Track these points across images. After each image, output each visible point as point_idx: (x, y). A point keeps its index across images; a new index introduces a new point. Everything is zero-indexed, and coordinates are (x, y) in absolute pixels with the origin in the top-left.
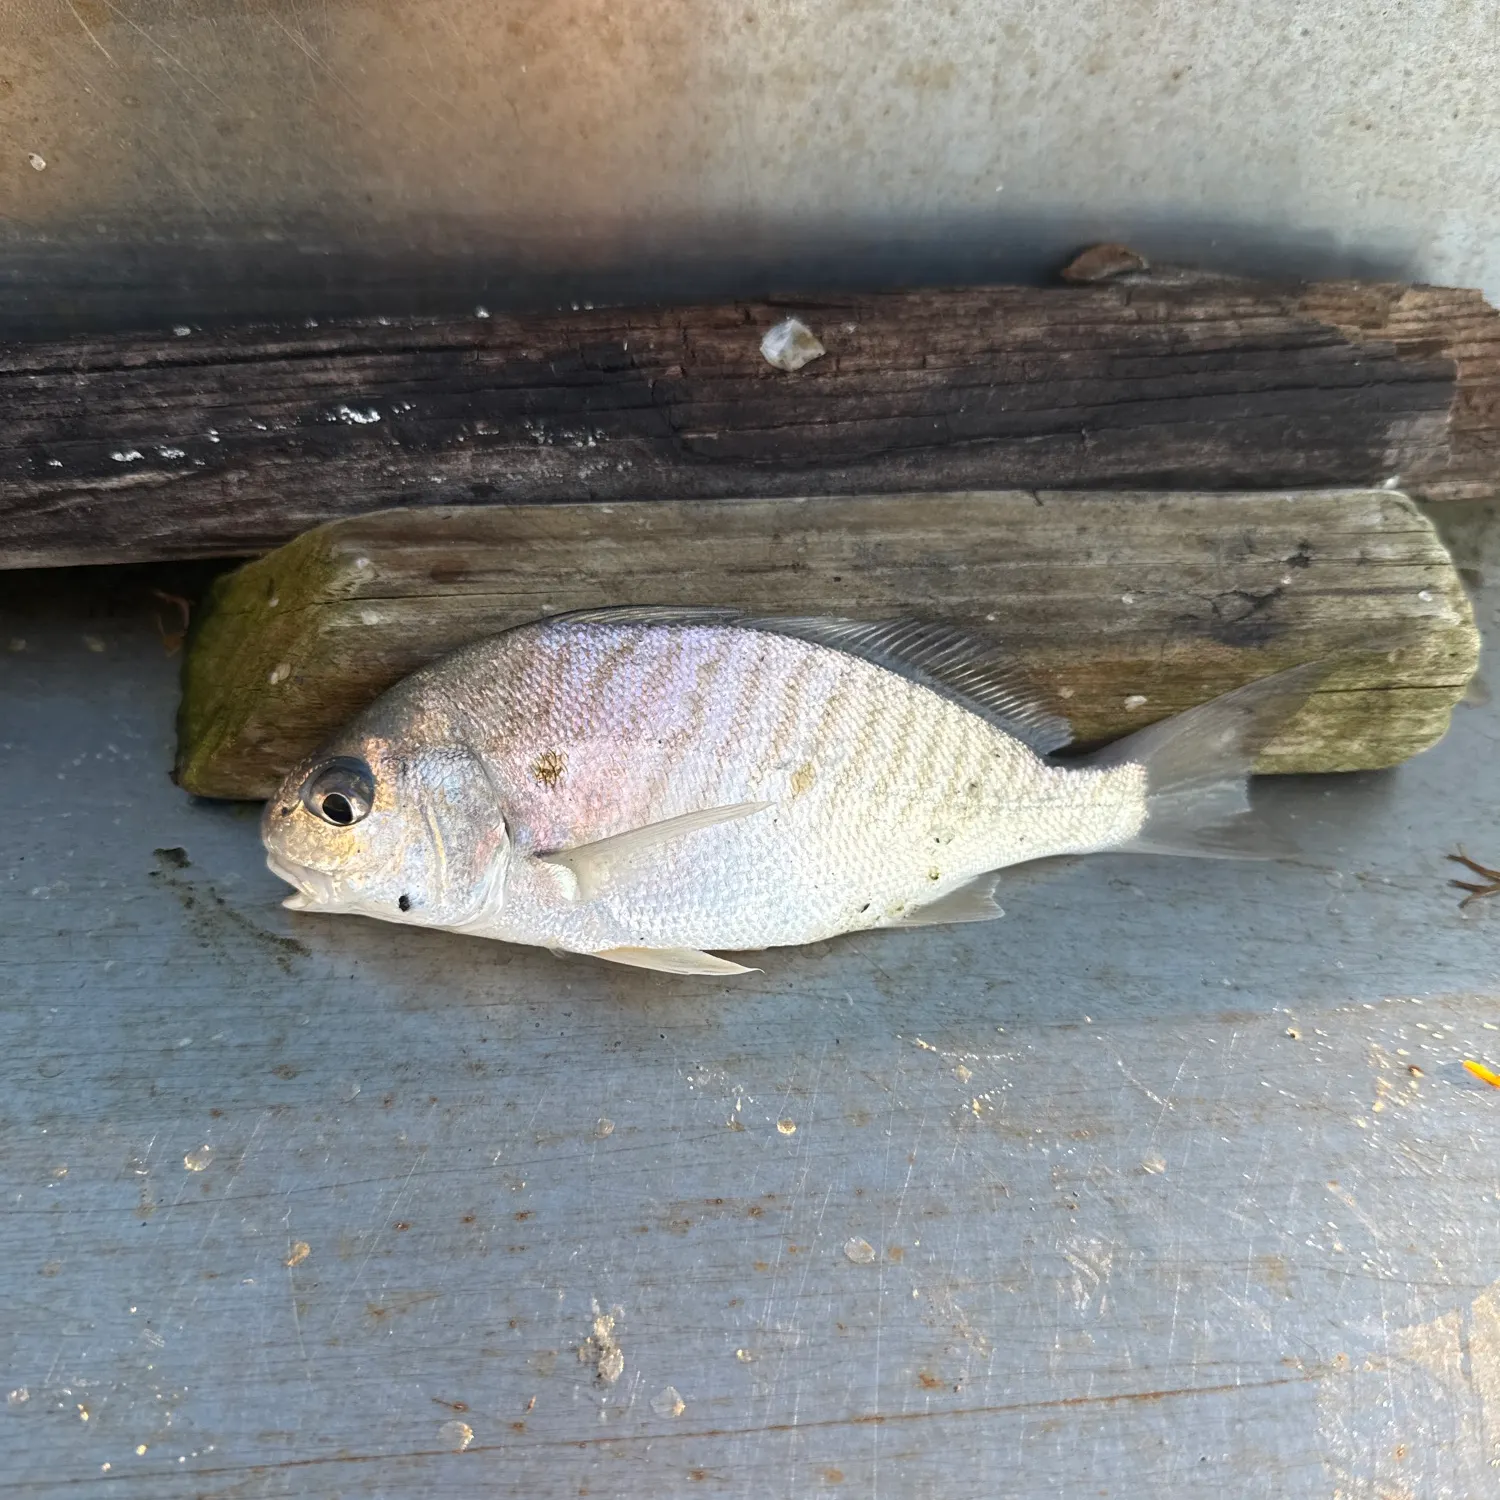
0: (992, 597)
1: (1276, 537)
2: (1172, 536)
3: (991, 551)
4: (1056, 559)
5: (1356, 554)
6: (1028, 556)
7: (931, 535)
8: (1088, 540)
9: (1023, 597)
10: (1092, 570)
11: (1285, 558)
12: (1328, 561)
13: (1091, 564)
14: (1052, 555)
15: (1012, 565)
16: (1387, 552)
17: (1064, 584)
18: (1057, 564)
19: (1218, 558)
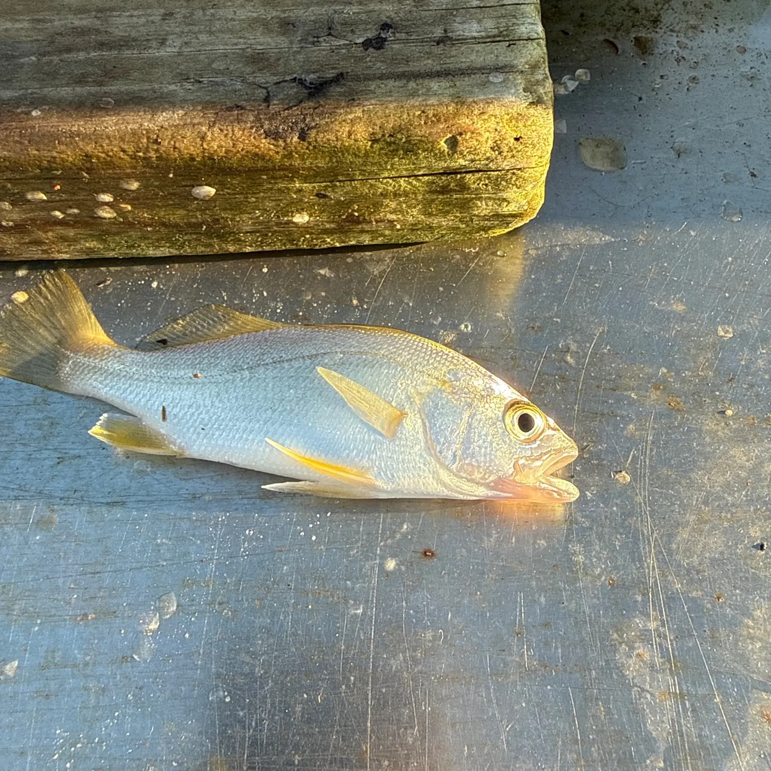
0: (46, 91)
1: (364, 17)
2: (256, 20)
3: (67, 41)
4: (129, 47)
5: (438, 32)
6: (101, 45)
7: (18, 25)
8: (172, 26)
9: (78, 89)
10: (161, 59)
11: (360, 40)
12: (406, 41)
13: (163, 53)
14: (125, 43)
15: (82, 56)
16: (472, 29)
17: (125, 74)
18: (127, 53)
19: (291, 42)
